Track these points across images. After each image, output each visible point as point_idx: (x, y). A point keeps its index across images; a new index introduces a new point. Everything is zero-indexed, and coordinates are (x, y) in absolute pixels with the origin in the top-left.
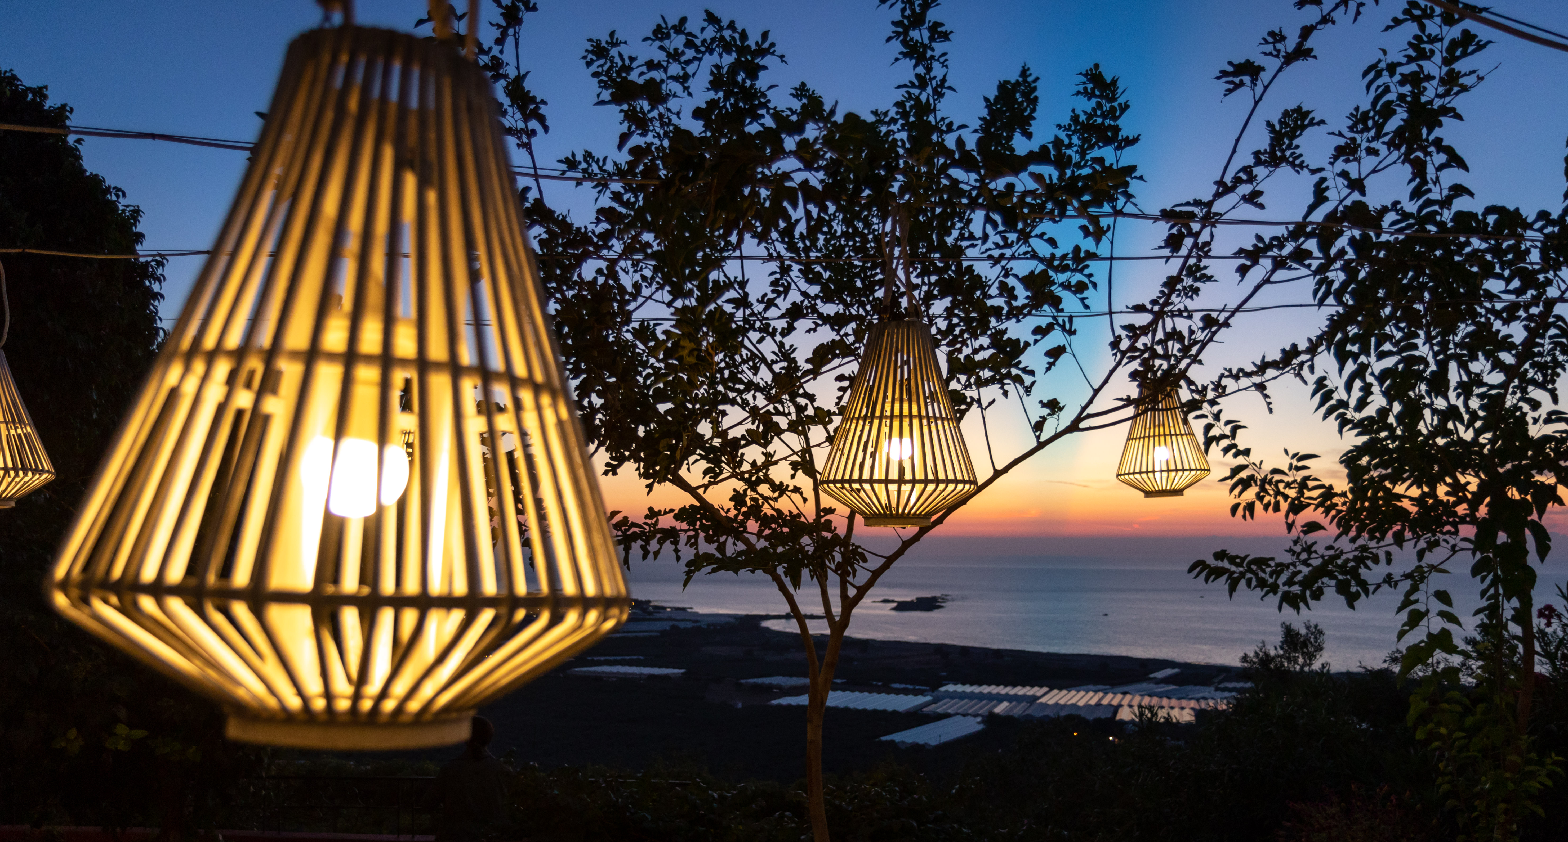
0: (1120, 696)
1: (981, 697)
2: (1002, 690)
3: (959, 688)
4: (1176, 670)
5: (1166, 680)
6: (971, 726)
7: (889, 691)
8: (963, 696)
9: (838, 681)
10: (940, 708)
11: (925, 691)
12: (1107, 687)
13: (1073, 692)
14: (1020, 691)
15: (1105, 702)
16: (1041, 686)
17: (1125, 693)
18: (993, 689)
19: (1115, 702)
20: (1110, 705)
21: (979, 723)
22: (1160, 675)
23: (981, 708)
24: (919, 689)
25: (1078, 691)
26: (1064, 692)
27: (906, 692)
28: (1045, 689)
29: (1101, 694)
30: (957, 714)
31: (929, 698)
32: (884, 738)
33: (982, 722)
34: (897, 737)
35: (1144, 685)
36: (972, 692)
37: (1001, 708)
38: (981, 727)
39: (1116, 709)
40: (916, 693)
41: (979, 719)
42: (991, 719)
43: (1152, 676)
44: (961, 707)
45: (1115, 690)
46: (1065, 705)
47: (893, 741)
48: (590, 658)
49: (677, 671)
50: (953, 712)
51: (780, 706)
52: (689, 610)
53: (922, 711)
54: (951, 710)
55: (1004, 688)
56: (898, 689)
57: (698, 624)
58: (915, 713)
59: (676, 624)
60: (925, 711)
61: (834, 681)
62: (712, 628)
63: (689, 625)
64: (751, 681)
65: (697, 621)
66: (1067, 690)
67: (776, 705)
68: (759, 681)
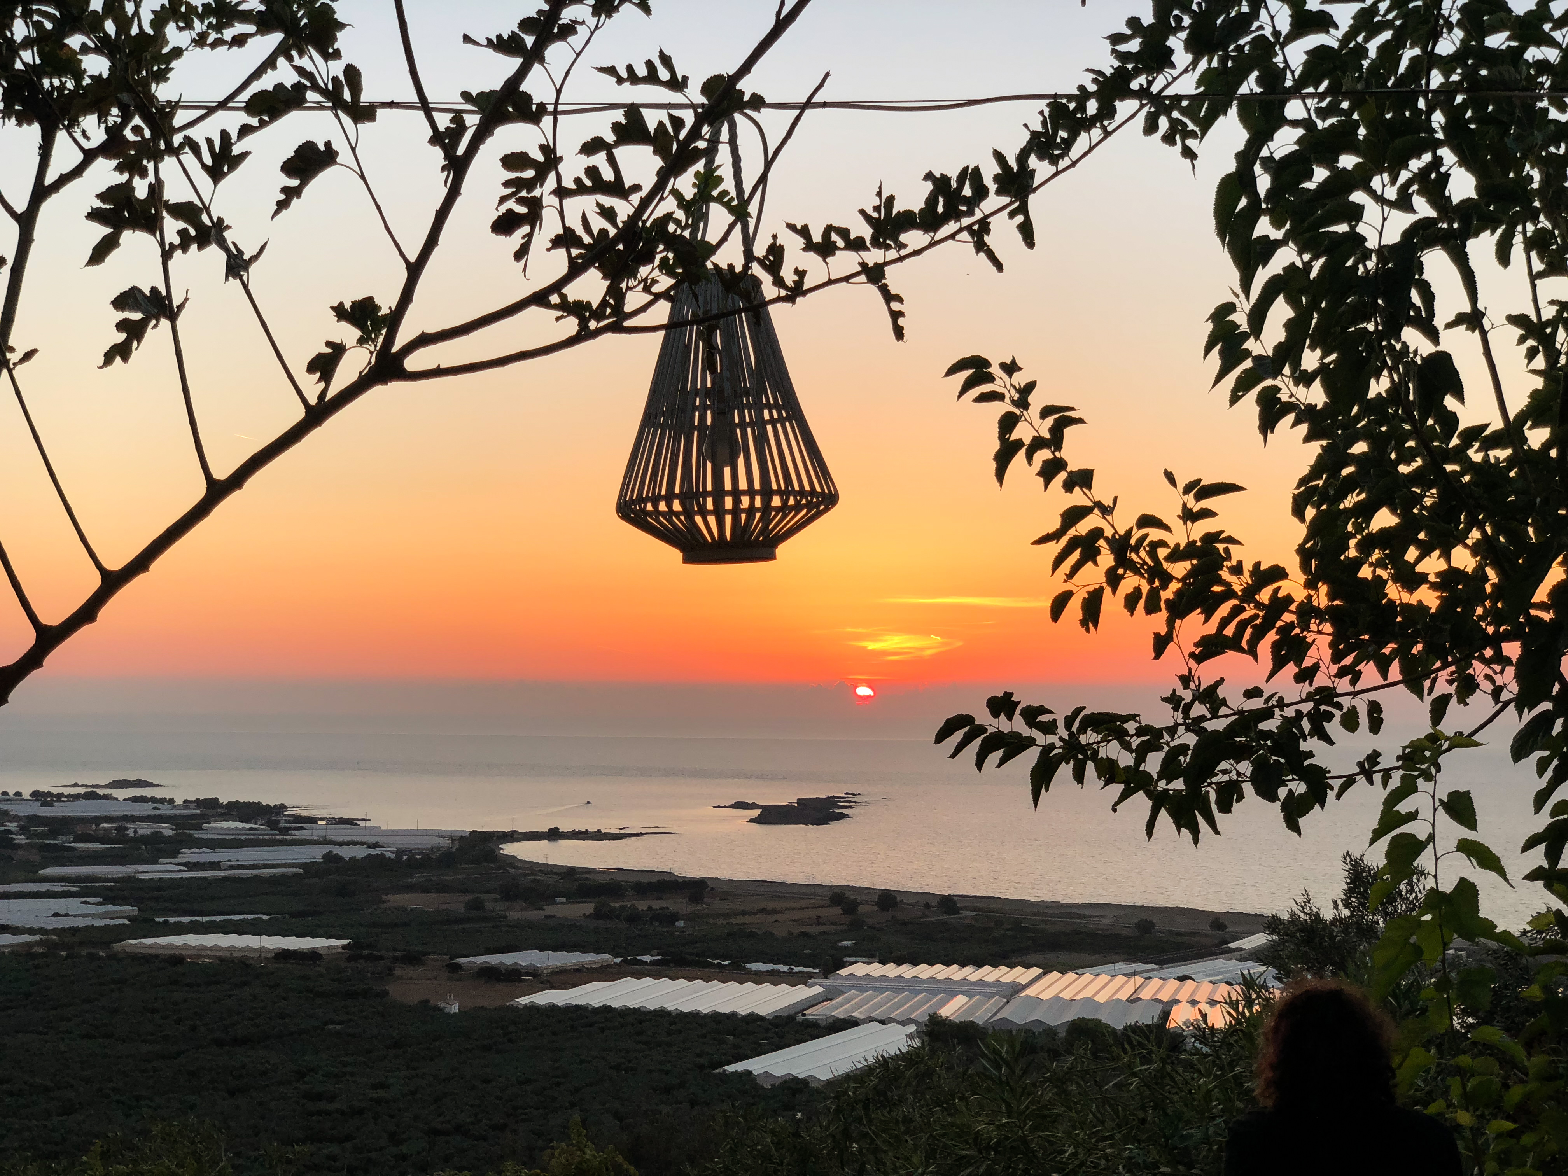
0: (1173, 984)
1: (915, 986)
2: (955, 973)
3: (876, 969)
5: (1257, 954)
6: (897, 1041)
7: (743, 977)
8: (882, 985)
9: (647, 958)
10: (838, 1009)
11: (811, 976)
12: (1153, 966)
13: (1088, 977)
14: (989, 974)
15: (1146, 994)
16: (1028, 966)
17: (1182, 979)
18: (939, 971)
19: (1165, 996)
20: (1156, 1001)
21: (910, 1036)
22: (1246, 942)
23: (914, 1008)
24: (800, 972)
25: (1097, 975)
26: (1071, 976)
27: (775, 978)
28: (1036, 971)
29: (1139, 980)
30: (871, 1020)
31: (817, 990)
32: (731, 1068)
33: (919, 1034)
34: (757, 1065)
35: (1219, 963)
36: (900, 978)
37: (950, 1009)
38: (917, 1043)
39: (1167, 1008)
40: (794, 980)
41: (912, 1028)
42: (935, 1029)
43: (1233, 945)
44: (879, 1006)
45: (1163, 972)
46: (1072, 1002)
47: (750, 1073)
48: (161, 920)
49: (333, 942)
50: (862, 1017)
51: (533, 1008)
52: (362, 824)
53: (804, 1015)
54: (860, 1013)
55: (960, 969)
56: (758, 973)
57: (378, 851)
58: (791, 1018)
59: (336, 850)
60: (809, 1015)
61: (638, 958)
62: (405, 857)
63: (361, 852)
64: (480, 960)
65: (375, 846)
66: (1077, 973)
67: (526, 1005)
68: (494, 959)
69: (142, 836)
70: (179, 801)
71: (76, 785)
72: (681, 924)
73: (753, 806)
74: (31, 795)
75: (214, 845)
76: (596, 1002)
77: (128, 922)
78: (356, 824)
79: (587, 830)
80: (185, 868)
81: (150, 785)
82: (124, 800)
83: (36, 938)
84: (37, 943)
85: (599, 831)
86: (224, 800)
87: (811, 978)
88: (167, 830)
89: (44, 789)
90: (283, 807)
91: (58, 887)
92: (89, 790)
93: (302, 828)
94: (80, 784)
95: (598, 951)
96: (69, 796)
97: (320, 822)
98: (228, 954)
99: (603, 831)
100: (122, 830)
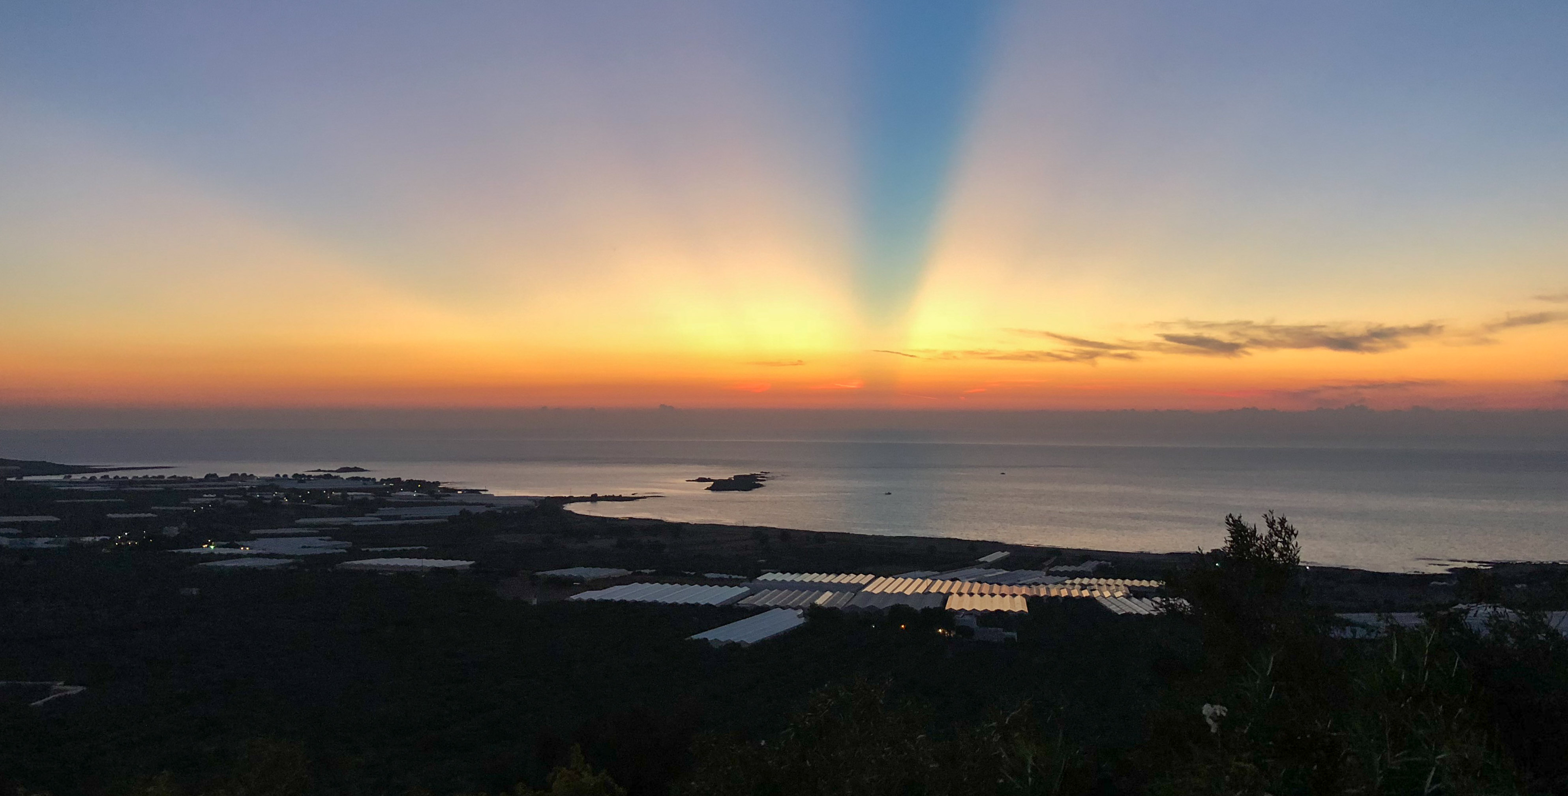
0: (949, 583)
1: (802, 586)
2: (825, 578)
3: (779, 577)
4: (1006, 553)
5: (996, 565)
6: (792, 620)
7: (703, 582)
8: (783, 585)
9: (647, 571)
10: (759, 600)
11: (742, 581)
12: (937, 573)
13: (900, 580)
14: (844, 579)
15: (933, 590)
16: (866, 574)
17: (953, 580)
18: (816, 578)
19: (944, 590)
20: (939, 593)
21: (799, 616)
22: (990, 558)
23: (802, 599)
24: (735, 579)
25: (905, 578)
26: (891, 579)
27: (721, 583)
28: (871, 577)
29: (929, 581)
30: (776, 607)
31: (746, 589)
32: (695, 637)
33: (804, 615)
34: (710, 635)
35: (974, 571)
36: (793, 581)
37: (822, 600)
38: (802, 621)
39: (946, 597)
40: (732, 583)
41: (800, 612)
42: (814, 612)
43: (981, 560)
44: (782, 598)
45: (943, 577)
46: (892, 594)
47: (706, 639)
48: (365, 549)
49: (465, 563)
50: (771, 605)
51: (580, 601)
52: (483, 493)
53: (738, 604)
54: (770, 603)
55: (827, 576)
56: (712, 579)
57: (492, 509)
58: (730, 606)
59: (467, 508)
60: (742, 604)
61: (642, 571)
62: (508, 512)
63: (483, 510)
64: (549, 573)
65: (491, 505)
66: (893, 577)
67: (576, 601)
68: (557, 573)
69: (356, 500)
70: (378, 480)
71: (319, 470)
72: (666, 550)
73: (709, 480)
74: (293, 477)
75: (398, 505)
76: (617, 598)
77: (345, 551)
78: (480, 493)
79: (613, 495)
80: (380, 519)
81: (362, 470)
82: (347, 479)
83: (291, 561)
84: (290, 564)
85: (620, 496)
86: (404, 479)
87: (742, 582)
88: (370, 496)
89: (300, 473)
90: (438, 483)
91: (305, 531)
92: (326, 473)
93: (449, 495)
94: (322, 469)
95: (619, 567)
96: (314, 477)
97: (459, 492)
98: (403, 570)
99: (623, 496)
100: (344, 496)
